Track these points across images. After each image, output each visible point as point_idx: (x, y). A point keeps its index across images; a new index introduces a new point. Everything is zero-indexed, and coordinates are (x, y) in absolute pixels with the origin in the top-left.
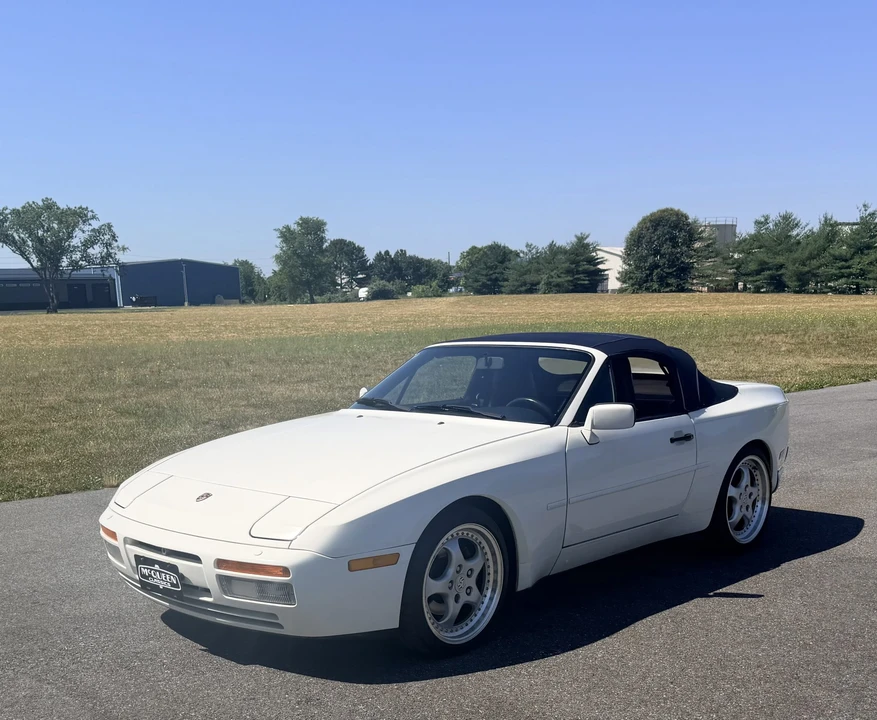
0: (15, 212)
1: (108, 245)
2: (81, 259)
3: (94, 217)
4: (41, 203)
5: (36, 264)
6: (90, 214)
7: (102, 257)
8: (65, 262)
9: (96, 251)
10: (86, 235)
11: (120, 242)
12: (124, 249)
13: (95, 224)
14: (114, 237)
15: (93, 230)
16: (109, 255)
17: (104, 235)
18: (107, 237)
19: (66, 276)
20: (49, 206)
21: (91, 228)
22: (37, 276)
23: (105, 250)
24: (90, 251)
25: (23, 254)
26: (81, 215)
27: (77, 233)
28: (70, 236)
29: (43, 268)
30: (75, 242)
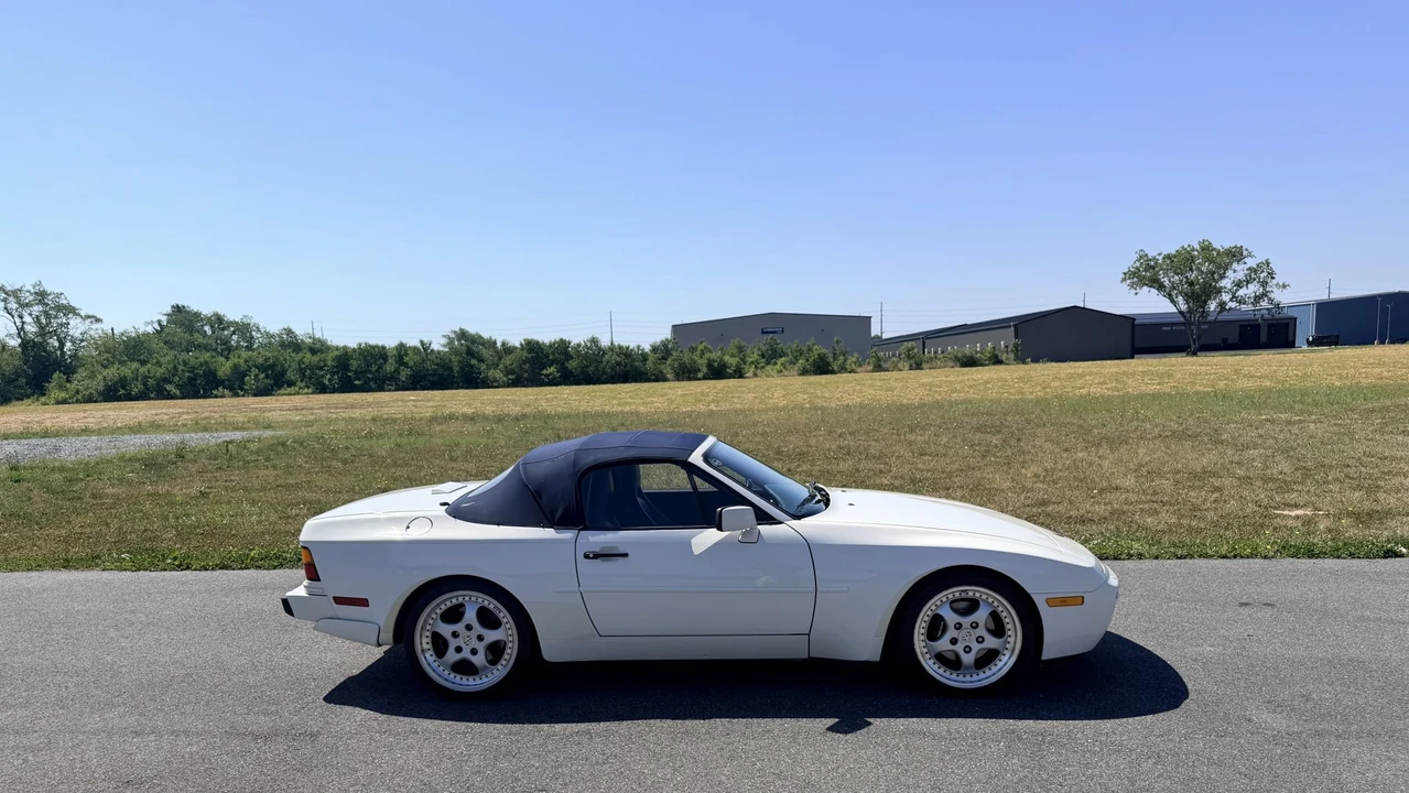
0: (1168, 257)
1: (1264, 284)
2: (1231, 300)
3: (1250, 255)
4: (1197, 247)
5: (1184, 307)
6: (1245, 253)
7: (1256, 296)
8: (1212, 306)
9: (1252, 290)
10: (1240, 275)
11: (1279, 279)
12: (1284, 286)
13: (1251, 263)
14: (1271, 275)
15: (1249, 269)
16: (1264, 295)
17: (1262, 274)
18: (1265, 274)
19: (1209, 318)
20: (1206, 248)
21: (1247, 266)
22: (1182, 319)
23: (1261, 289)
24: (1241, 292)
25: (1170, 296)
26: (1236, 254)
27: (1229, 273)
28: (1222, 277)
29: (1190, 311)
30: (1226, 283)
